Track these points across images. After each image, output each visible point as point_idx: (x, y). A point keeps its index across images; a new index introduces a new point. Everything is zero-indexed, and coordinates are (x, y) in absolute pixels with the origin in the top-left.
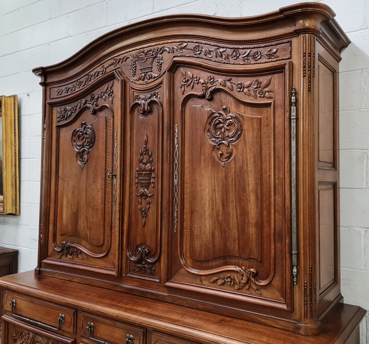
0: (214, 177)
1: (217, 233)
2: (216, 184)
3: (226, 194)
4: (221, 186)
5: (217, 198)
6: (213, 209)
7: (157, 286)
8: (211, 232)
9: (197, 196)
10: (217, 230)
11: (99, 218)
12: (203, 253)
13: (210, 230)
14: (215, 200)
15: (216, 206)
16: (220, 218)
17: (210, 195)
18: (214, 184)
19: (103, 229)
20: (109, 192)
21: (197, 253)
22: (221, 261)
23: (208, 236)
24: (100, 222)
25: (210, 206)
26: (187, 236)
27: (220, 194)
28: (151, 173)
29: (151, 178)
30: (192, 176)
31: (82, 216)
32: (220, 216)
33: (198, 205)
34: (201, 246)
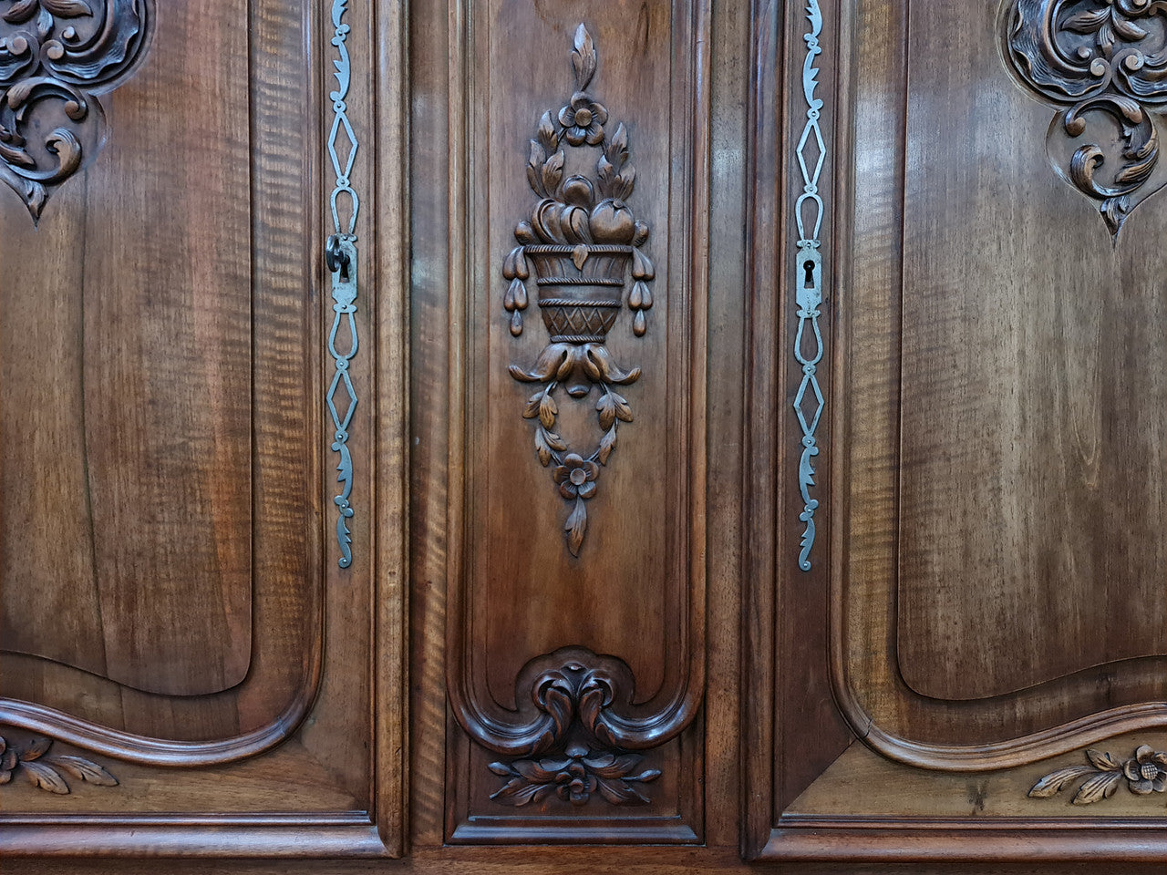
0: (1058, 276)
1: (1068, 556)
2: (1069, 314)
3: (1129, 363)
4: (1096, 321)
5: (1072, 381)
6: (1045, 438)
7: (683, 863)
8: (1033, 551)
9: (944, 376)
10: (1073, 541)
11: (212, 525)
12: (987, 659)
13: (1027, 544)
14: (1058, 394)
15: (1065, 423)
16: (1092, 482)
17: (1031, 370)
18: (1059, 312)
19: (246, 591)
20: (282, 362)
21: (950, 666)
22: (1087, 690)
23: (1018, 573)
24: (220, 550)
25: (1030, 423)
26: (870, 583)
27: (1091, 364)
28: (630, 256)
29: (628, 278)
30: (917, 271)
31: (40, 515)
32: (1090, 470)
33: (955, 419)
34: (970, 627)
